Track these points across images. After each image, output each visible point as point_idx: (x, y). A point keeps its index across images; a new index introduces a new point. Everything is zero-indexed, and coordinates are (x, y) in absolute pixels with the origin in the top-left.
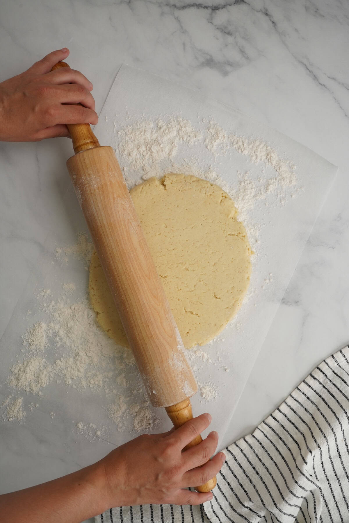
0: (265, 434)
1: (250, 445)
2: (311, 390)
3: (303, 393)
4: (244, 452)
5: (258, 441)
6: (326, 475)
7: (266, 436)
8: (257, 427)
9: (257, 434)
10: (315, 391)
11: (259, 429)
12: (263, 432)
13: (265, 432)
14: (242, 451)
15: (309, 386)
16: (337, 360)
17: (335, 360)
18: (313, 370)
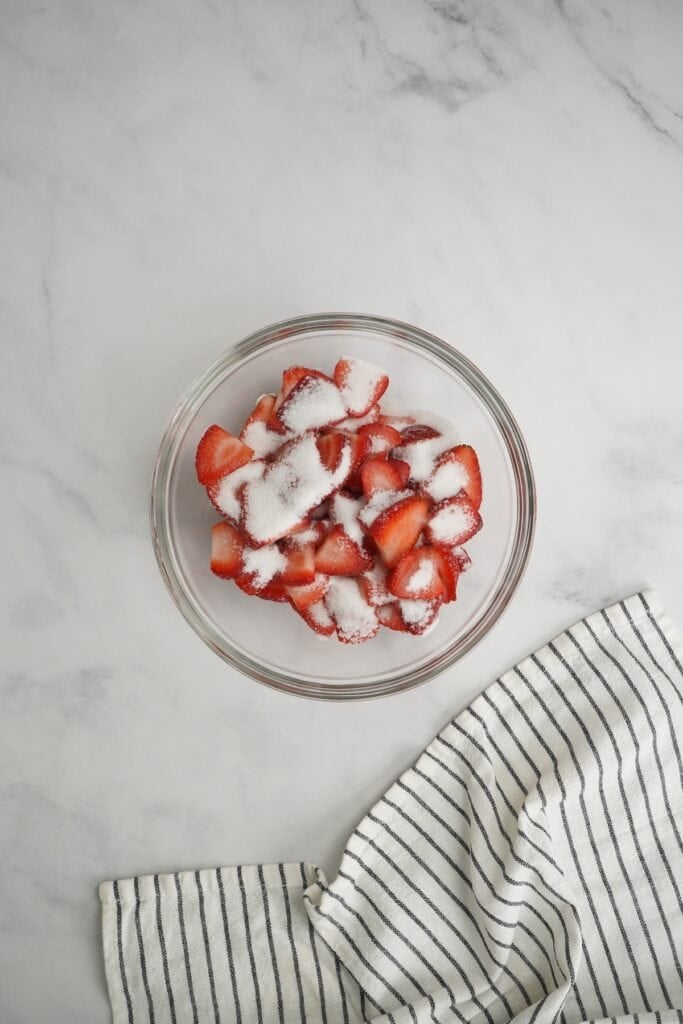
0: (442, 764)
1: (414, 794)
2: (545, 678)
3: (526, 681)
4: (405, 811)
5: (429, 780)
6: (582, 879)
7: (446, 768)
8: (425, 751)
9: (426, 765)
10: (553, 682)
11: (429, 755)
12: (437, 760)
13: (443, 760)
14: (399, 810)
15: (542, 668)
16: (612, 621)
17: (608, 621)
18: (557, 636)
